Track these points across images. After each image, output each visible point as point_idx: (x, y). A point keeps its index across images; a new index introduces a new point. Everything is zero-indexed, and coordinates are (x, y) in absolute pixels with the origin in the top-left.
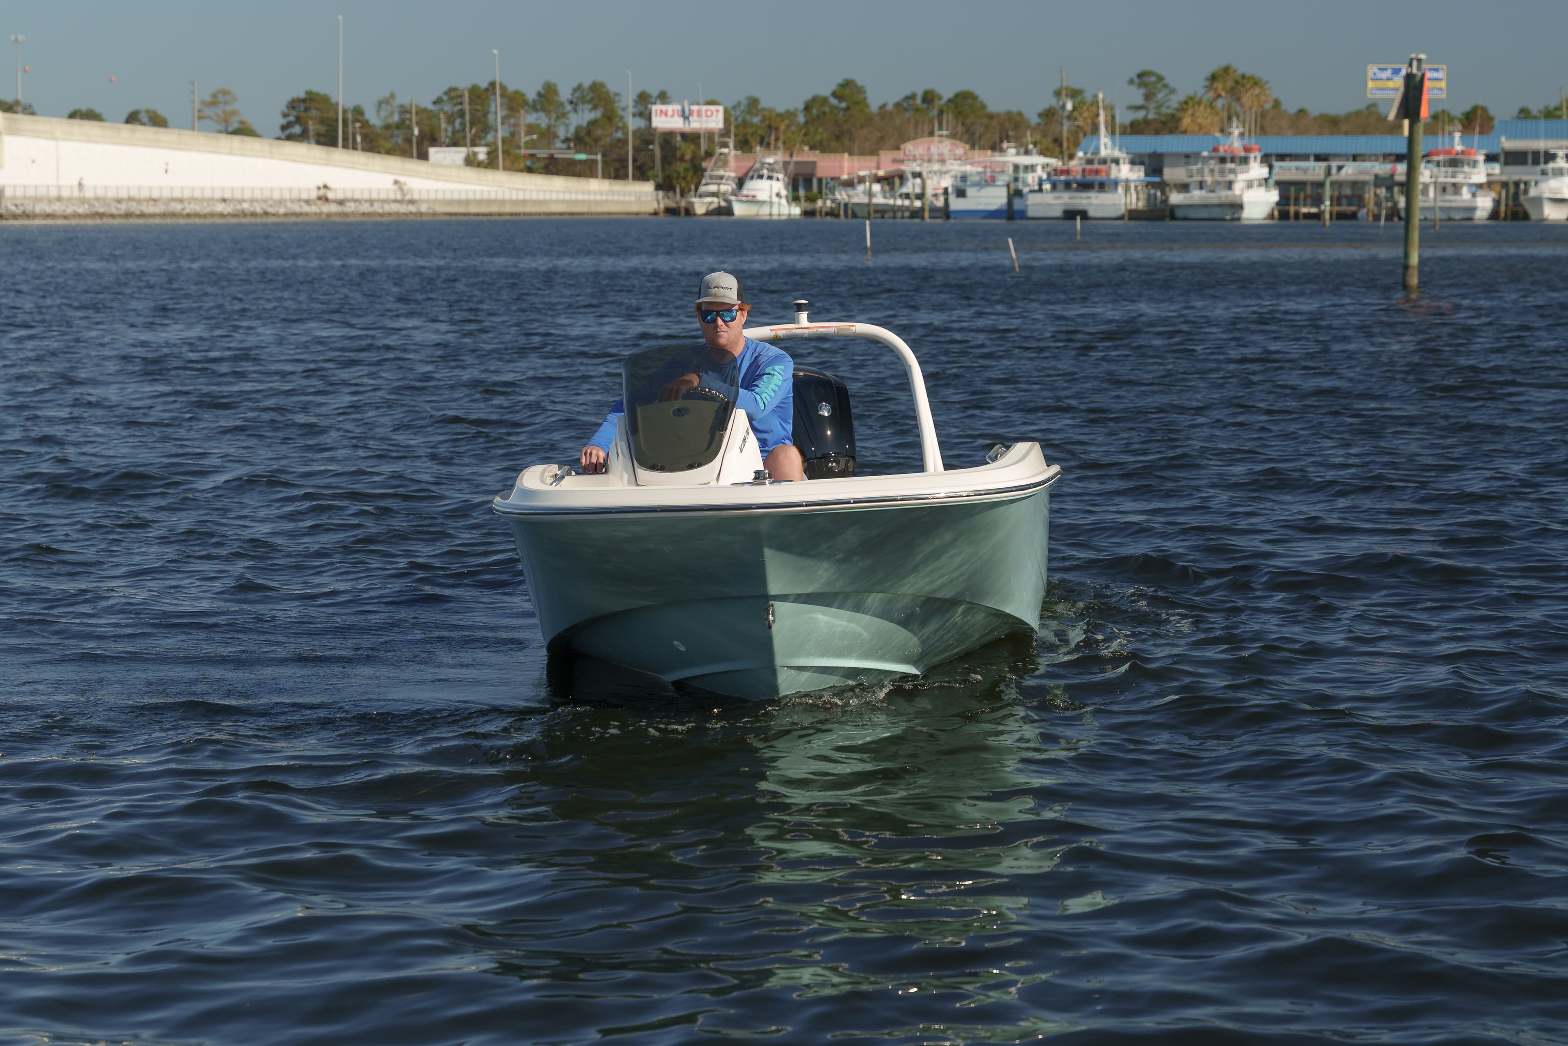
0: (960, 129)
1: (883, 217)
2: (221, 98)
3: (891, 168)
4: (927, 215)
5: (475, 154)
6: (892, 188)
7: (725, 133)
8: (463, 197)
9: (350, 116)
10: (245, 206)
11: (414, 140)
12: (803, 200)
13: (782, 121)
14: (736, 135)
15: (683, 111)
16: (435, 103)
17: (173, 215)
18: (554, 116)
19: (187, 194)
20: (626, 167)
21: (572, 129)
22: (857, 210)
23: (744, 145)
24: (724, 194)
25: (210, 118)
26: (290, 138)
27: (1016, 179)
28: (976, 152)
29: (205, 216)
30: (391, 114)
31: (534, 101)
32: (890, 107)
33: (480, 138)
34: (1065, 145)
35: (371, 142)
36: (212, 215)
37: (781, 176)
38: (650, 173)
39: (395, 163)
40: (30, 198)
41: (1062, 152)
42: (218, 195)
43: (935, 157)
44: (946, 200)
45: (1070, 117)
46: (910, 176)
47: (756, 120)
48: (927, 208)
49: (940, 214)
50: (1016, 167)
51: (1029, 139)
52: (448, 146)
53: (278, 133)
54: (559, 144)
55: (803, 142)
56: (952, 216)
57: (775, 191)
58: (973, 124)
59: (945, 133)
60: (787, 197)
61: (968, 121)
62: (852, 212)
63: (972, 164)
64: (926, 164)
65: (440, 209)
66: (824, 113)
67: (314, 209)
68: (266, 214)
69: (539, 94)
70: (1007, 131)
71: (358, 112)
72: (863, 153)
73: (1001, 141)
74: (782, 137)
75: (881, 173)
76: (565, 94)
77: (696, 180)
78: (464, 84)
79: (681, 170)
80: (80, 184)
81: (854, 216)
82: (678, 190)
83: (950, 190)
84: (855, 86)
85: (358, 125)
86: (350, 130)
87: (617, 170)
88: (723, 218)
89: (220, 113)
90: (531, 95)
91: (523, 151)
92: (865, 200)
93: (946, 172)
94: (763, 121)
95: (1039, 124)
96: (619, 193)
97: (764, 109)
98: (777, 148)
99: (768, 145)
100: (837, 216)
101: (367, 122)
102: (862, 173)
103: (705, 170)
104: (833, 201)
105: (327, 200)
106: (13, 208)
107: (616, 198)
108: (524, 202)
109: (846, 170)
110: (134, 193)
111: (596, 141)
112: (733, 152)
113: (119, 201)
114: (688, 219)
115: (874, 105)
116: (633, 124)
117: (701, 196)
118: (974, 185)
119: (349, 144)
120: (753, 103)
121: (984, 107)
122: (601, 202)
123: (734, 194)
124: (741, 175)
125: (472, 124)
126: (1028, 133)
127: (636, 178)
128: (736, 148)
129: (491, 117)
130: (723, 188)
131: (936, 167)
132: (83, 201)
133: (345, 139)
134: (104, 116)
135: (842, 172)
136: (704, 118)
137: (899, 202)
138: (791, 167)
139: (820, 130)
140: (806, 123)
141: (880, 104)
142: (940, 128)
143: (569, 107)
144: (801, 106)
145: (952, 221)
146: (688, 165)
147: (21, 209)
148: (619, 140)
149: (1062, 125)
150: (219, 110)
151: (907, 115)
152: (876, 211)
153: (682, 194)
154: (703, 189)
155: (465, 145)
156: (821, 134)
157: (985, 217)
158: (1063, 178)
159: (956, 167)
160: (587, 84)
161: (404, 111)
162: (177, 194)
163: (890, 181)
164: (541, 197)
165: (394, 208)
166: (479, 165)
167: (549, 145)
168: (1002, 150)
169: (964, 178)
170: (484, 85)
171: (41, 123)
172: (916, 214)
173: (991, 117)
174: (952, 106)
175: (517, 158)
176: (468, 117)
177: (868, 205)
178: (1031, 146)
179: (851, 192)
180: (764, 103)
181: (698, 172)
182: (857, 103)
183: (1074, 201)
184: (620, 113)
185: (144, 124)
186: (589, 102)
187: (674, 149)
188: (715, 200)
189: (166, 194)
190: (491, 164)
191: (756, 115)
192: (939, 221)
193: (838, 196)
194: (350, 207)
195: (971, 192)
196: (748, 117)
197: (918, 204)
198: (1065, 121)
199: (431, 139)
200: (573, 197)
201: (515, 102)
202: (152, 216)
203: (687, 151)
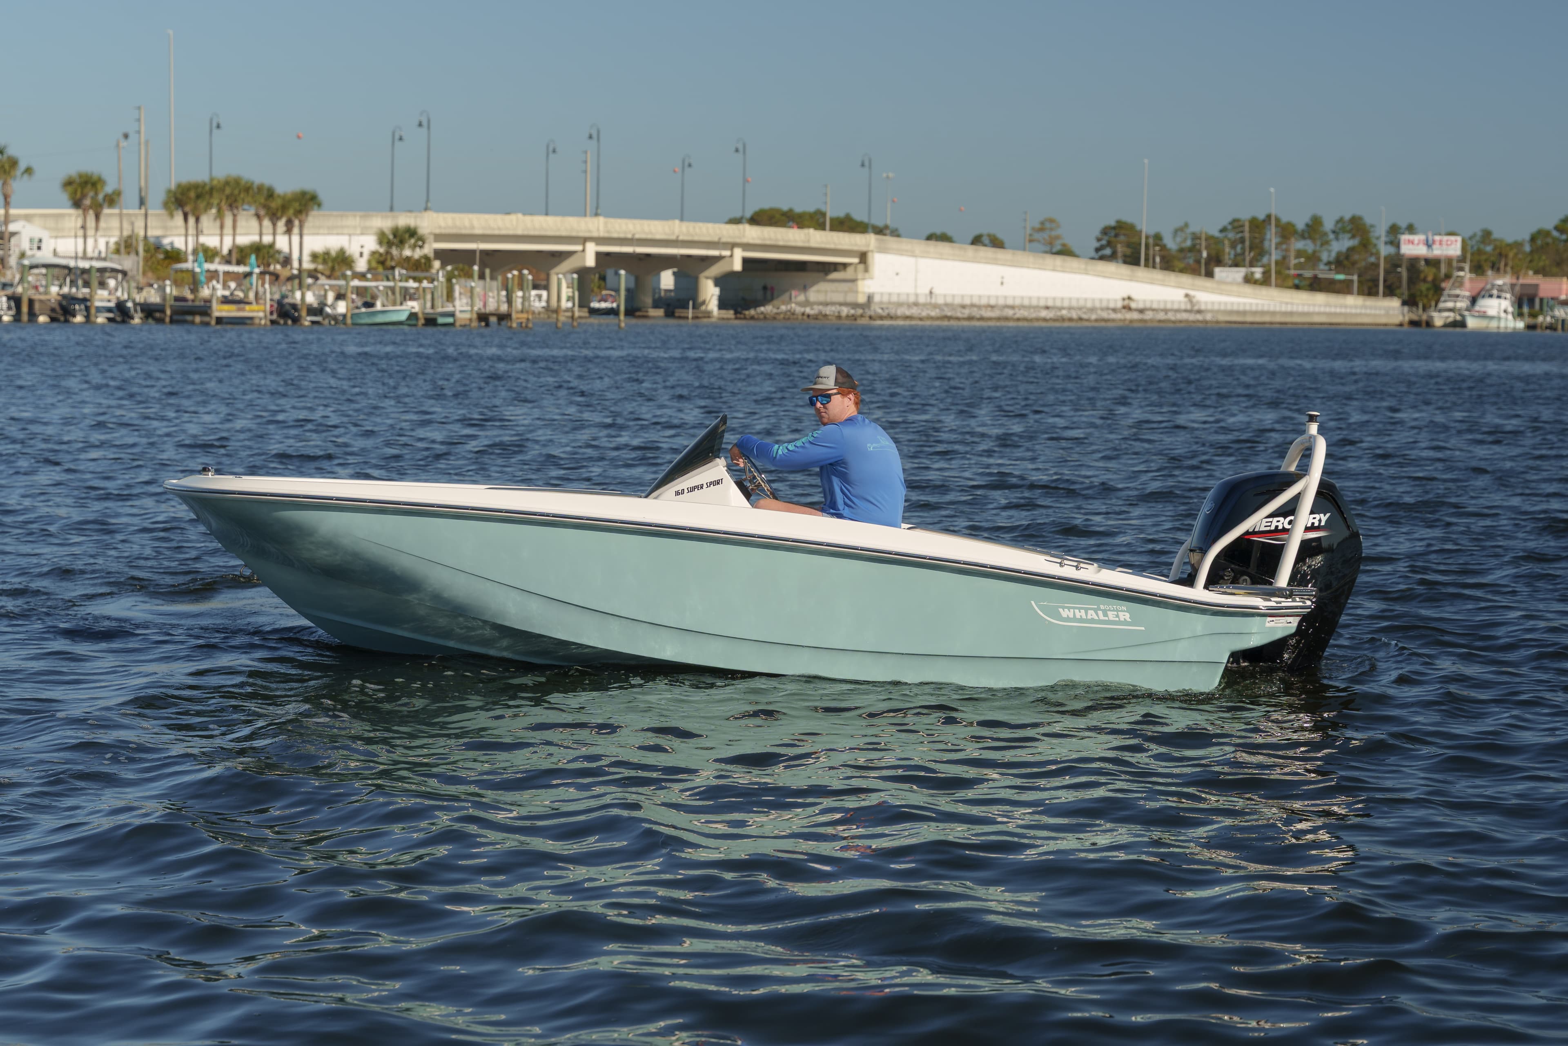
2: (1048, 225)
5: (1252, 273)
7: (1462, 259)
8: (1241, 308)
9: (1151, 241)
10: (1064, 312)
11: (1203, 261)
12: (1526, 316)
13: (1511, 249)
14: (1471, 261)
15: (1427, 240)
16: (1221, 231)
17: (1007, 319)
18: (1319, 243)
19: (1018, 302)
20: (1377, 286)
21: (1333, 254)
23: (1478, 269)
24: (1460, 310)
25: (1039, 241)
26: (1102, 258)
29: (1031, 320)
30: (1185, 240)
31: (1303, 231)
33: (1258, 261)
35: (1167, 262)
36: (1038, 319)
37: (1508, 296)
38: (1398, 291)
39: (1186, 280)
40: (894, 303)
42: (1042, 303)
47: (1489, 249)
52: (1231, 266)
53: (1093, 254)
54: (1322, 267)
55: (1528, 268)
57: (1503, 307)
60: (1513, 313)
65: (1222, 318)
66: (1547, 244)
67: (1119, 316)
68: (1081, 319)
69: (1307, 225)
71: (1158, 237)
74: (1510, 263)
76: (1329, 225)
77: (1436, 298)
78: (1245, 216)
79: (1424, 289)
80: (932, 293)
82: (1421, 306)
85: (1157, 248)
86: (1151, 252)
87: (1370, 288)
88: (1458, 330)
89: (1046, 237)
90: (1300, 226)
91: (1292, 272)
94: (1495, 249)
96: (1371, 308)
97: (1495, 240)
98: (1505, 272)
99: (1498, 270)
100: (1555, 329)
101: (1165, 246)
103: (1443, 290)
104: (1552, 317)
105: (1130, 309)
106: (880, 311)
107: (1368, 311)
108: (1291, 313)
109: (1564, 291)
110: (976, 301)
111: (1354, 264)
112: (1468, 275)
113: (963, 307)
114: (1429, 330)
116: (1385, 250)
117: (1439, 311)
119: (1149, 264)
120: (1487, 234)
122: (1356, 315)
123: (1468, 309)
124: (1474, 293)
125: (1251, 248)
127: (1385, 295)
128: (1471, 271)
129: (1266, 244)
130: (1459, 305)
132: (935, 306)
133: (1147, 260)
134: (955, 239)
135: (1561, 294)
138: (1517, 288)
139: (1544, 257)
140: (1532, 252)
143: (1332, 236)
144: (1527, 237)
146: (1429, 285)
147: (886, 312)
148: (1373, 264)
150: (1045, 235)
153: (1424, 309)
154: (1441, 305)
155: (1244, 266)
156: (1544, 261)
160: (1347, 217)
161: (1195, 237)
162: (1010, 302)
164: (1306, 309)
165: (1185, 316)
166: (1256, 282)
167: (1314, 267)
170: (1261, 216)
171: (905, 244)
175: (1288, 276)
176: (1247, 243)
180: (1496, 235)
181: (1437, 291)
184: (1374, 241)
185: (985, 245)
186: (1349, 232)
187: (1418, 272)
188: (1451, 314)
189: (1001, 302)
190: (1265, 282)
191: (1489, 244)
193: (1557, 313)
194: (1149, 315)
196: (1482, 246)
199: (1216, 260)
200: (1333, 310)
201: (1287, 231)
202: (990, 319)
203: (1430, 273)
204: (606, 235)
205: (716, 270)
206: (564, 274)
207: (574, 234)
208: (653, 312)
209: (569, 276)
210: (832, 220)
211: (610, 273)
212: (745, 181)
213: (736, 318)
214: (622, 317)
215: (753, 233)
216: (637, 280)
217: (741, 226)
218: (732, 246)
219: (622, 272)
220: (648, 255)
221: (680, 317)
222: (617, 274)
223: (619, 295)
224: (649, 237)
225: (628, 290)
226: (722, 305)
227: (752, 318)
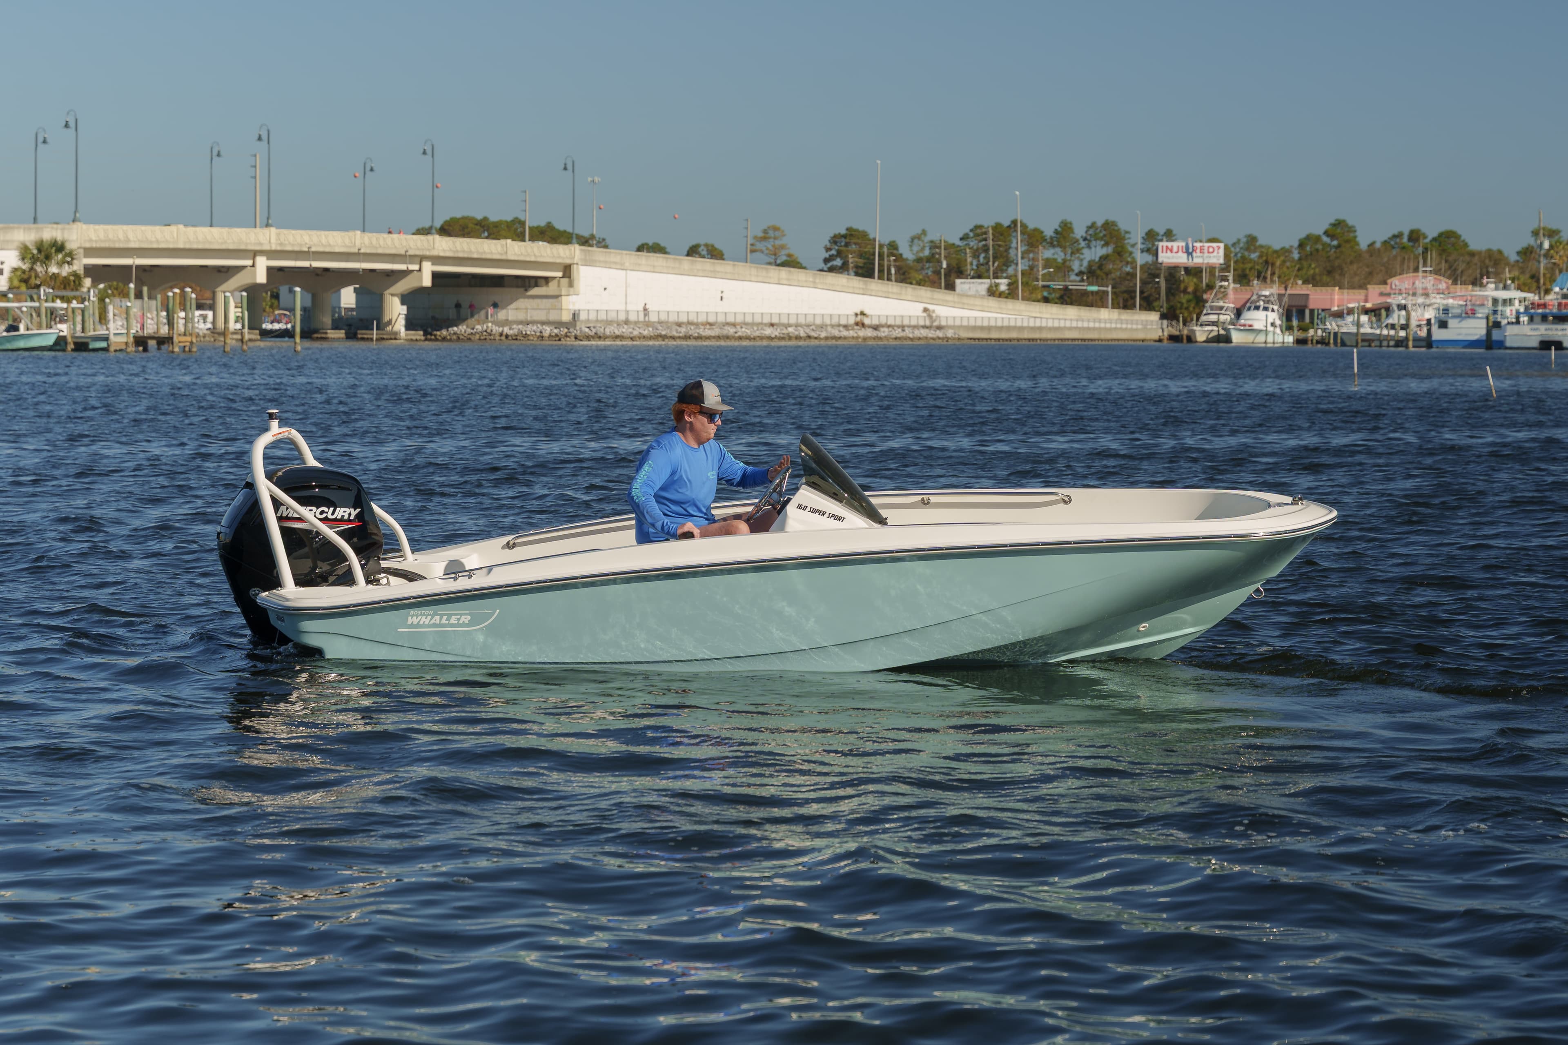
0: (1443, 265)
1: (1370, 346)
2: (771, 233)
3: (1380, 300)
4: (1411, 344)
5: (997, 285)
6: (1379, 320)
7: (1225, 268)
8: (986, 324)
9: (885, 250)
10: (791, 330)
11: (943, 272)
12: (1296, 329)
13: (1279, 257)
14: (1235, 270)
15: (1187, 247)
16: (961, 239)
17: (727, 337)
18: (1069, 251)
19: (739, 319)
20: (1134, 298)
21: (1085, 264)
22: (1345, 338)
23: (1242, 278)
24: (1224, 323)
25: (762, 252)
26: (831, 270)
27: (1495, 312)
28: (1459, 286)
29: (754, 339)
31: (1051, 238)
32: (1378, 245)
33: (1002, 271)
34: (1542, 281)
35: (904, 274)
36: (761, 338)
37: (1276, 308)
38: (1156, 304)
39: (925, 292)
40: (602, 321)
41: (1538, 288)
42: (766, 320)
43: (1420, 291)
44: (1429, 331)
45: (1547, 255)
46: (1395, 308)
48: (1411, 338)
49: (1424, 344)
50: (1495, 301)
51: (1508, 275)
52: (973, 278)
53: (822, 265)
54: (1073, 277)
55: (1296, 276)
56: (1434, 345)
57: (1270, 320)
58: (1455, 261)
59: (1428, 269)
60: (1281, 326)
61: (1450, 259)
62: (1341, 340)
63: (1453, 298)
64: (1410, 298)
65: (964, 334)
66: (1317, 250)
67: (852, 333)
68: (809, 337)
69: (1056, 232)
70: (1487, 267)
71: (893, 246)
72: (1352, 287)
73: (1482, 277)
74: (1277, 272)
75: (1369, 305)
76: (1079, 231)
77: (1197, 310)
78: (988, 222)
79: (1184, 301)
80: (645, 310)
81: (1343, 344)
82: (1181, 319)
83: (1433, 321)
84: (1347, 225)
85: (892, 258)
86: (886, 263)
87: (1125, 301)
88: (1222, 345)
89: (770, 247)
90: (1049, 232)
91: (1041, 283)
92: (1353, 330)
93: (1429, 306)
94: (1260, 257)
95: (1518, 261)
96: (1127, 322)
97: (1261, 246)
98: (1272, 281)
99: (1265, 278)
100: (1328, 344)
101: (901, 255)
102: (1351, 305)
103: (1206, 301)
104: (1324, 330)
105: (863, 325)
106: (586, 330)
107: (1124, 326)
108: (1040, 329)
109: (1336, 303)
110: (693, 318)
111: (1107, 274)
112: (1232, 285)
113: (679, 325)
114: (1190, 345)
115: (1363, 243)
116: (1141, 259)
117: (1201, 325)
118: (1454, 317)
119: (884, 276)
120: (1252, 240)
121: (1466, 245)
122: (1110, 329)
123: (1232, 323)
124: (1238, 306)
125: (995, 258)
126: (1507, 270)
127: (1143, 308)
128: (1234, 282)
129: (1012, 252)
130: (1222, 318)
131: (1420, 300)
132: (648, 324)
133: (881, 271)
134: (668, 249)
135: (1332, 304)
136: (1206, 254)
137: (1385, 332)
138: (1286, 299)
139: (1313, 266)
140: (1300, 259)
141: (1369, 242)
142: (1425, 265)
143: (1083, 244)
144: (1296, 244)
145: (1434, 350)
146: (1190, 297)
147: (594, 331)
148: (1128, 274)
149: (1539, 262)
150: (769, 245)
151: (1394, 252)
152: (1363, 340)
153: (1184, 324)
154: (1203, 318)
155: (988, 278)
156: (1314, 268)
157: (1465, 347)
158: (1540, 311)
159: (1439, 301)
160: (1099, 223)
161: (934, 245)
162: (731, 319)
163: (1374, 312)
164: (1056, 324)
165: (924, 333)
166: (1001, 295)
167: (1065, 277)
168: (1482, 285)
169: (1446, 310)
170: (1006, 223)
171: (613, 255)
172: (1401, 343)
173: (1472, 254)
174: (1436, 244)
175: (1036, 288)
176: (991, 252)
177: (1357, 334)
178: (1509, 282)
179: (1341, 322)
180: (1261, 241)
181: (1199, 302)
182: (1348, 241)
183: (1550, 333)
184: (1130, 249)
185: (703, 257)
186: (1102, 239)
187: (1178, 281)
188: (1215, 328)
189: (721, 319)
190: (1011, 294)
191: (1254, 252)
192: (1423, 349)
193: (1329, 326)
194: (884, 332)
195: (1452, 323)
196: (1246, 254)
197: (1402, 334)
198: (1542, 259)
199: (957, 271)
200: (1086, 325)
201: (1034, 239)
202: (708, 338)
203: (1190, 283)
204: (279, 248)
205: (403, 286)
206: (232, 292)
207: (243, 247)
208: (332, 334)
209: (237, 294)
210: (531, 229)
211: (283, 290)
212: (435, 186)
213: (426, 340)
214: (298, 339)
215: (443, 245)
216: (314, 297)
217: (430, 237)
218: (421, 259)
219: (298, 289)
220: (326, 270)
221: (363, 339)
222: (291, 291)
223: (294, 315)
224: (327, 250)
225: (304, 309)
226: (410, 325)
227: (444, 339)
